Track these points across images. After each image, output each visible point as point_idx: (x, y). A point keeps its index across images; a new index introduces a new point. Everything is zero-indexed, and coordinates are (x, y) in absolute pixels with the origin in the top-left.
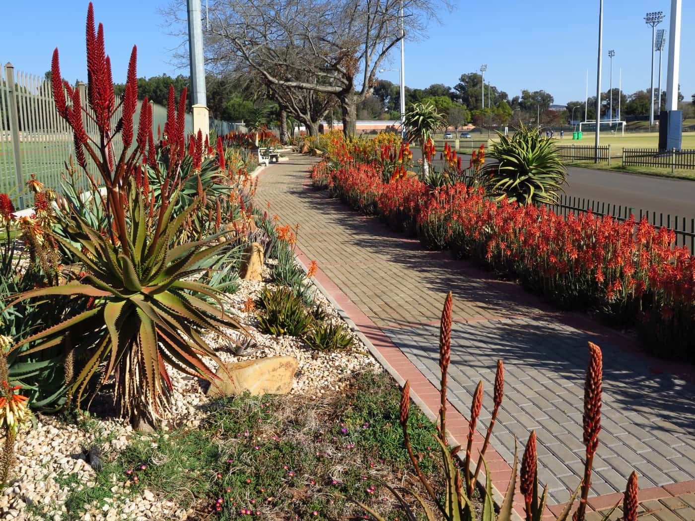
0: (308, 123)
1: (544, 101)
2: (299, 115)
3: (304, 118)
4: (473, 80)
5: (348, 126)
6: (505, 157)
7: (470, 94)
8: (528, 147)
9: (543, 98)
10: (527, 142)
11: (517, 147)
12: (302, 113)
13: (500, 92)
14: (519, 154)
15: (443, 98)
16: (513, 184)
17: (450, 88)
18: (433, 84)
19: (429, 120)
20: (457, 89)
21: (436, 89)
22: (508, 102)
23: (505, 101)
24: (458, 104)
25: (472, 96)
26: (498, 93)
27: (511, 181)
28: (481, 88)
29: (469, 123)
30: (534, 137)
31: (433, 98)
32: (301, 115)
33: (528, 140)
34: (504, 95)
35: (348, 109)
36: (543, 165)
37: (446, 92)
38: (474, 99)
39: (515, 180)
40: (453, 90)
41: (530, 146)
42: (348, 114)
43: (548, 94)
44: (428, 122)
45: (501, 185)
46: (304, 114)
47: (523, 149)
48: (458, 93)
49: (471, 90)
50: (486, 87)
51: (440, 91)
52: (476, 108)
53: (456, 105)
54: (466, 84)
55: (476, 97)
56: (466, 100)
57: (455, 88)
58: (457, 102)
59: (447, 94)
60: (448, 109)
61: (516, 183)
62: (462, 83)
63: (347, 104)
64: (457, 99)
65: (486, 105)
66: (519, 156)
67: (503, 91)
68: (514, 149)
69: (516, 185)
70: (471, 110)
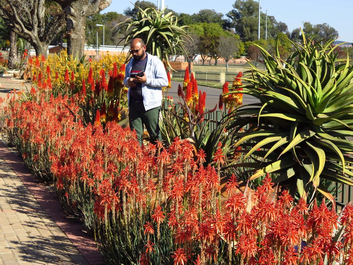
0: (34, 41)
1: (327, 35)
2: (23, 31)
3: (29, 35)
4: (248, 8)
5: (72, 44)
6: (271, 94)
7: (245, 23)
8: (314, 77)
9: (326, 31)
10: (314, 68)
11: (295, 75)
12: (26, 27)
13: (278, 22)
14: (297, 90)
15: (212, 25)
16: (285, 146)
17: (222, 15)
18: (203, 9)
19: (164, 34)
20: (230, 17)
21: (206, 15)
22: (288, 34)
23: (285, 33)
24: (230, 33)
25: (247, 26)
26: (276, 23)
27: (283, 141)
28: (257, 16)
29: (242, 55)
30: (327, 60)
31: (202, 24)
32: (26, 31)
33: (314, 63)
34: (283, 27)
35: (74, 22)
36: (342, 114)
37: (217, 19)
38: (249, 29)
39: (290, 140)
40: (225, 18)
41: (318, 75)
42: (74, 29)
43: (332, 28)
44: (162, 36)
45: (264, 147)
46: (30, 30)
47: (307, 81)
48: (231, 21)
49: (245, 19)
50: (263, 16)
51: (210, 18)
52: (251, 39)
53: (228, 34)
54: (241, 11)
55: (250, 27)
56: (240, 30)
57: (228, 15)
58: (229, 30)
59: (218, 21)
60: (218, 38)
61: (292, 145)
62: (236, 9)
63: (72, 15)
64: (230, 27)
65: (263, 36)
66: (298, 92)
67: (282, 22)
68: (290, 80)
69: (291, 150)
70: (244, 41)
